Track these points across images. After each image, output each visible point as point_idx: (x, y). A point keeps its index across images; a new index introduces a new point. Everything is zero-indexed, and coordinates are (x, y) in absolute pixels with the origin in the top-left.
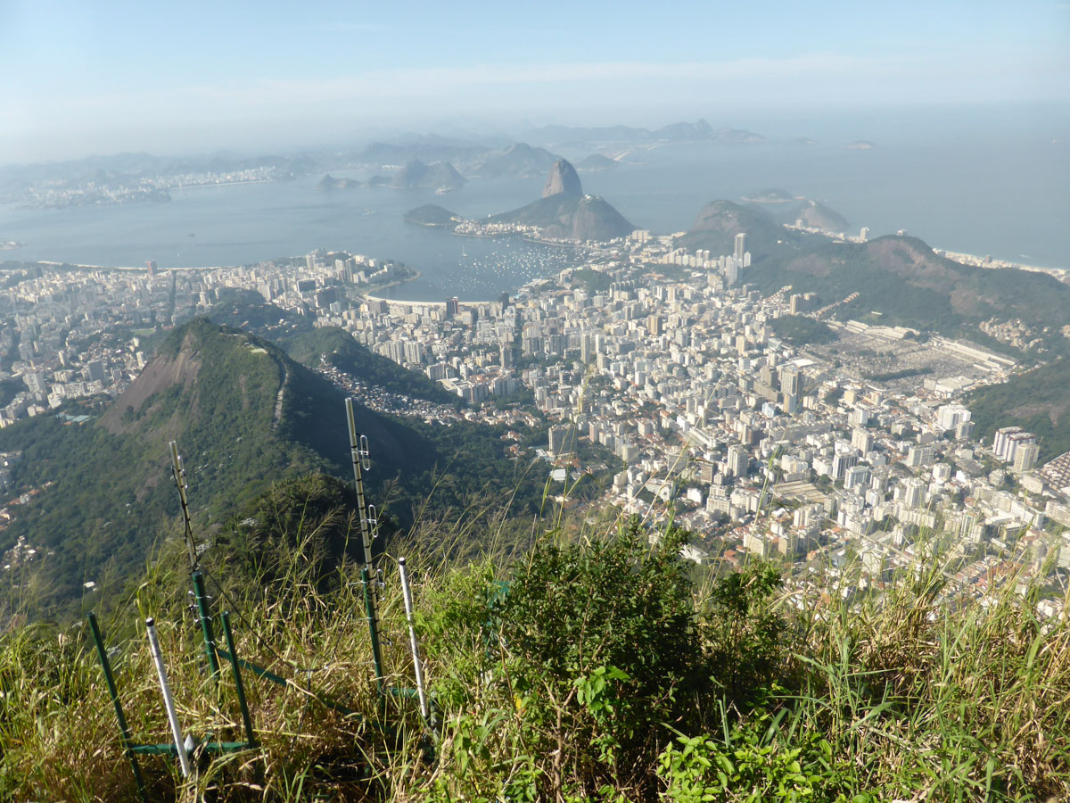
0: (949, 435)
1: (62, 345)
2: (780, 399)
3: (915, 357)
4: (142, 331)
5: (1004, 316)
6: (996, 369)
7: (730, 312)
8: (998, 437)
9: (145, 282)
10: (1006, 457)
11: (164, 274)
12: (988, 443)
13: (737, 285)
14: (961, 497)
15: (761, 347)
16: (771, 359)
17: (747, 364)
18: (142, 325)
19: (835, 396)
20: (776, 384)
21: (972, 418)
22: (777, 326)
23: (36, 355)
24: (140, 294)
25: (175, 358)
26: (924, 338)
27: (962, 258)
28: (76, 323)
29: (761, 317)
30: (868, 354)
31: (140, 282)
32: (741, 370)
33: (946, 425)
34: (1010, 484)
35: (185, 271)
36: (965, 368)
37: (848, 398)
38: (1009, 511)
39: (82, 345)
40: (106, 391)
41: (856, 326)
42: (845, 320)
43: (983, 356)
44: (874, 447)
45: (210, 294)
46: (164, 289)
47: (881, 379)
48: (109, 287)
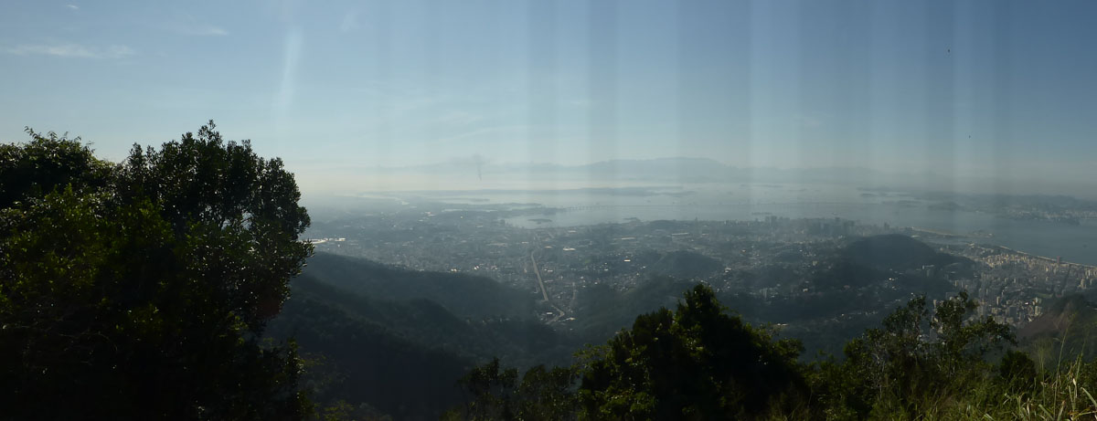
1: (999, 294)
4: (1045, 296)
9: (1053, 268)
11: (1064, 265)
18: (1046, 292)
23: (985, 296)
24: (1048, 274)
25: (1059, 315)
28: (1009, 283)
31: (1050, 267)
35: (1076, 265)
39: (1009, 296)
40: (1014, 325)
45: (1087, 282)
46: (1062, 274)
48: (1030, 266)
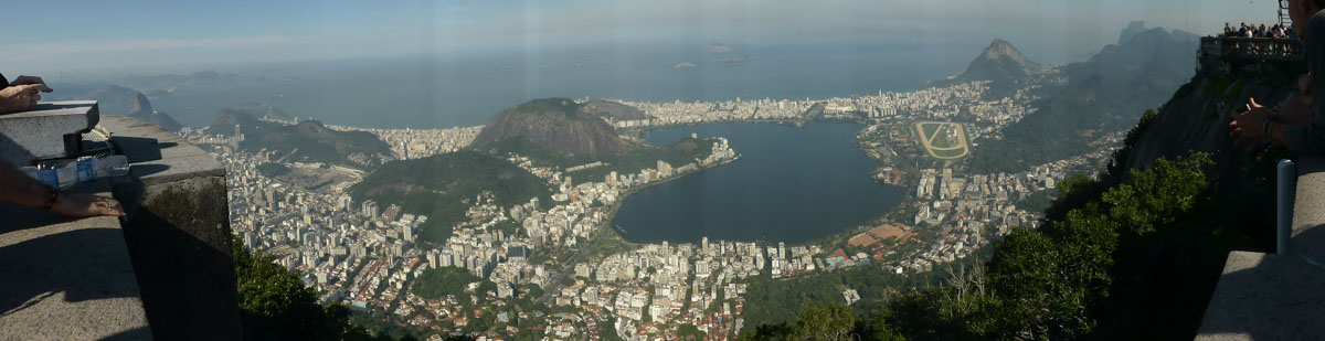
0: (345, 209)
2: (268, 205)
3: (326, 177)
5: (357, 152)
6: (357, 175)
7: (237, 164)
8: (364, 206)
10: (369, 214)
12: (361, 210)
13: (239, 151)
14: (355, 237)
15: (255, 180)
16: (260, 186)
17: (249, 190)
19: (293, 200)
20: (264, 198)
21: (353, 199)
22: (261, 169)
26: (327, 167)
27: (337, 128)
29: (253, 165)
30: (305, 177)
32: (246, 194)
33: (343, 206)
34: (373, 226)
36: (346, 178)
37: (300, 200)
38: (375, 238)
41: (299, 165)
42: (293, 163)
43: (352, 171)
44: (314, 222)
47: (312, 189)
